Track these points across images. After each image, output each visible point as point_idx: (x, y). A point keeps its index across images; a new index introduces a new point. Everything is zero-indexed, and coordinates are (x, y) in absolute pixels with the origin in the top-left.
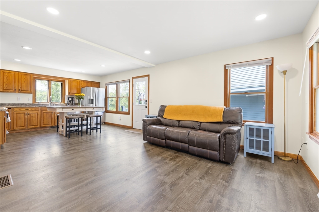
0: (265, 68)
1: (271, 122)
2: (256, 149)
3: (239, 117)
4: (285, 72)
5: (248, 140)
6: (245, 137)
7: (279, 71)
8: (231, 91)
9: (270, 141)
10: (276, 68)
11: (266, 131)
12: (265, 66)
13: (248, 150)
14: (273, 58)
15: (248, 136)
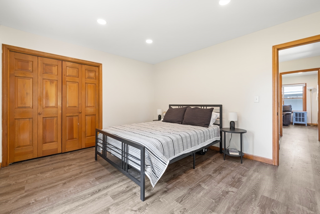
0: (302, 88)
1: (305, 110)
2: (299, 121)
3: (290, 109)
4: (311, 90)
5: (295, 118)
6: (293, 117)
7: (308, 89)
8: (285, 94)
9: (305, 118)
10: (307, 88)
11: (303, 114)
12: (302, 87)
13: (294, 122)
14: (306, 84)
15: (295, 116)
